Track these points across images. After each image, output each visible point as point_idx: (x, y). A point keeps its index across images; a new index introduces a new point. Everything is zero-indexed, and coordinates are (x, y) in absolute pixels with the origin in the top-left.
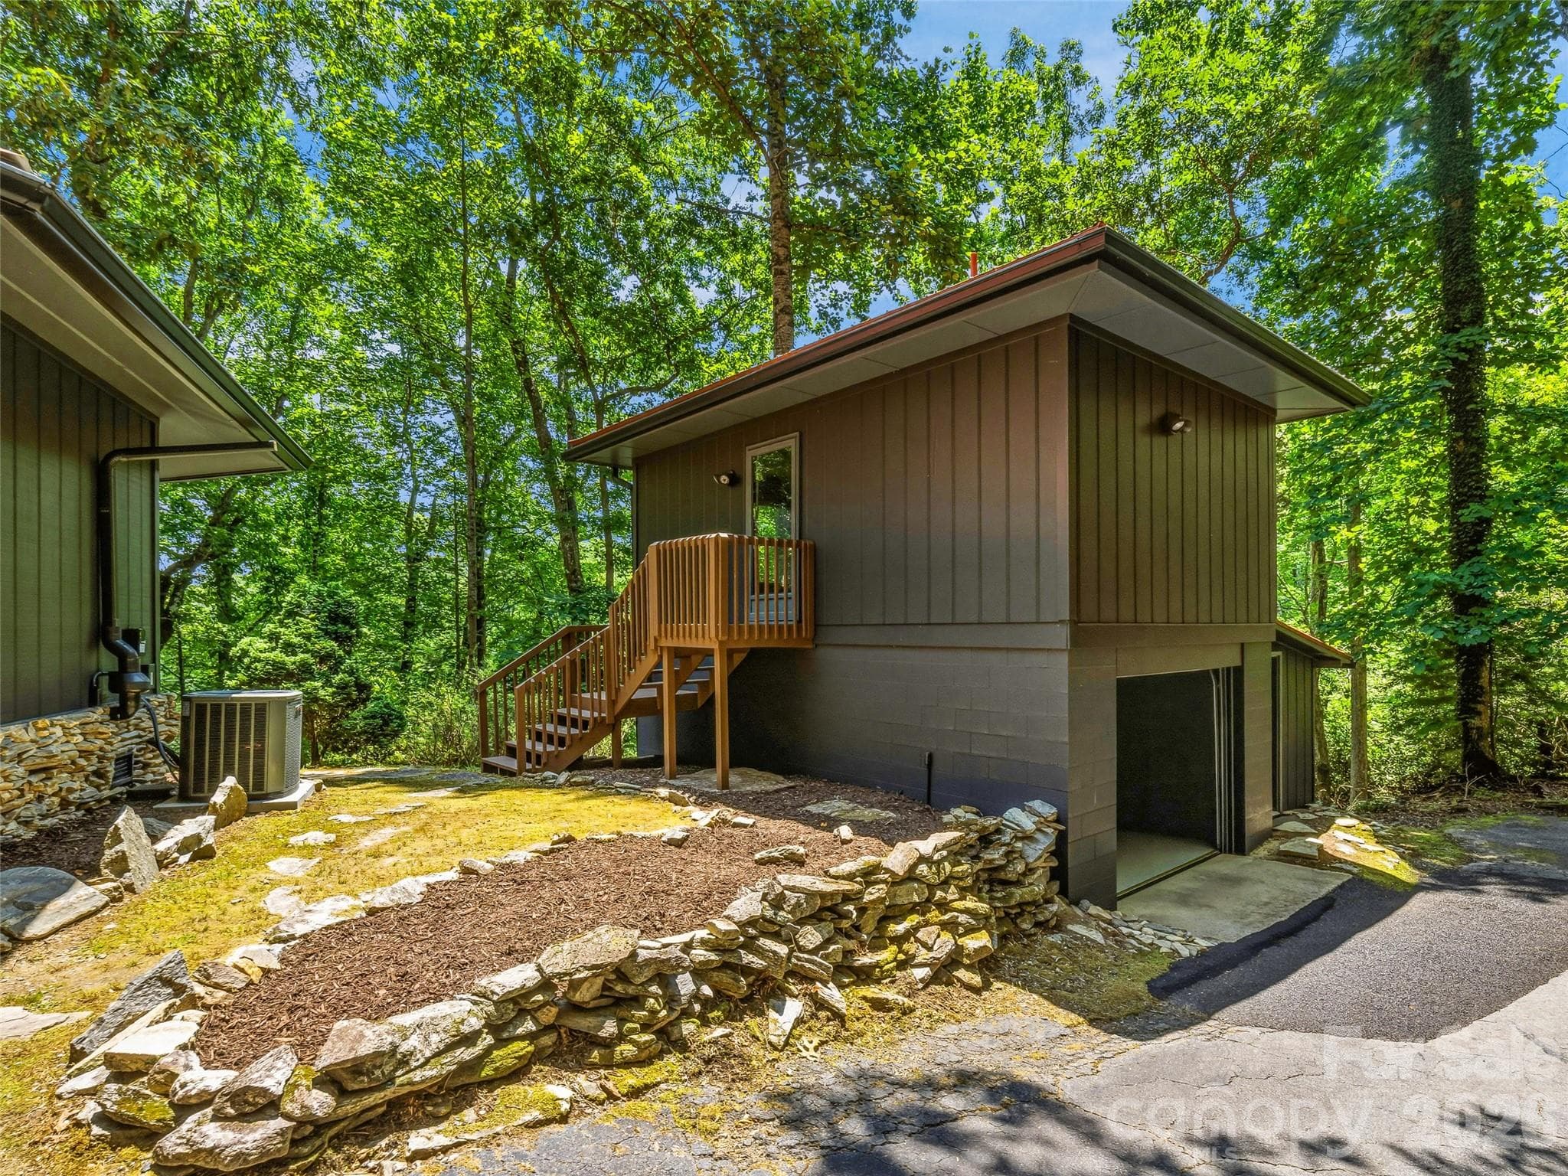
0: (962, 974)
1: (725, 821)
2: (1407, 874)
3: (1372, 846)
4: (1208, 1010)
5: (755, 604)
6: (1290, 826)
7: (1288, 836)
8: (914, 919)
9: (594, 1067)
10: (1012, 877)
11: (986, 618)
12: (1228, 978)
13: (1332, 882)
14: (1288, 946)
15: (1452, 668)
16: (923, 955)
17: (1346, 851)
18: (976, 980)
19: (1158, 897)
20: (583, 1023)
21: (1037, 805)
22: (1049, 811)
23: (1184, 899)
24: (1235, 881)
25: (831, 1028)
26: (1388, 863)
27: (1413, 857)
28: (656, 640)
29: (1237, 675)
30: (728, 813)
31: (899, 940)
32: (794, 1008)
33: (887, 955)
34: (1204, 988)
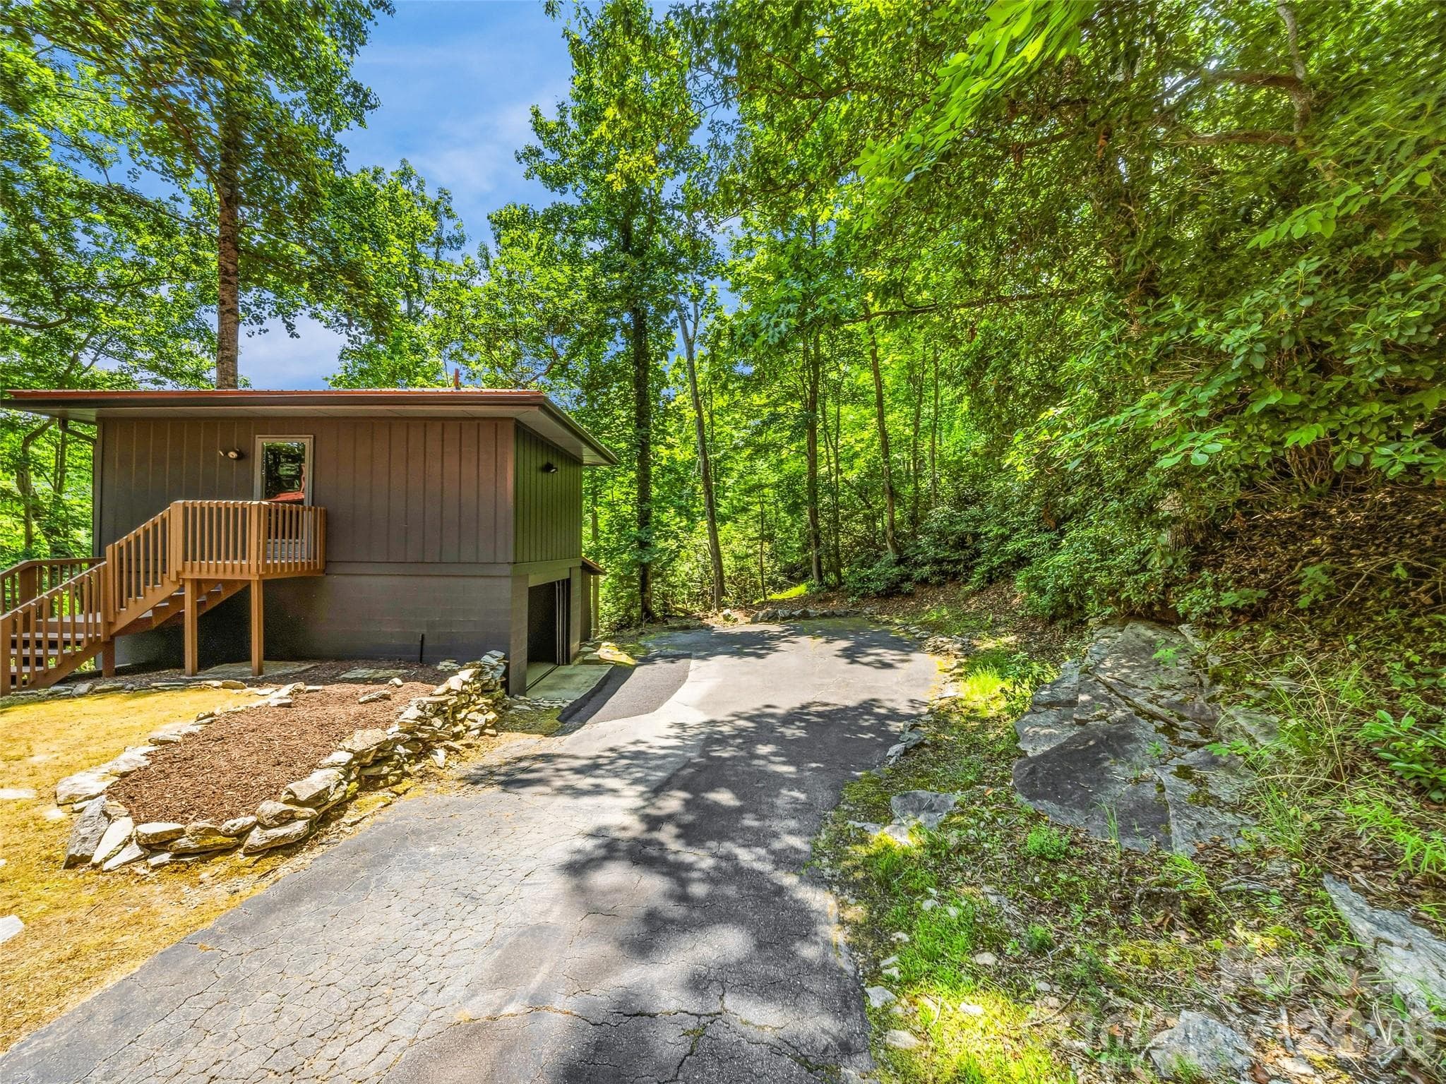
0: (487, 731)
1: (299, 691)
2: (631, 661)
3: (617, 652)
4: (583, 722)
5: (285, 546)
6: (585, 649)
7: (586, 653)
8: (464, 712)
9: (382, 788)
10: (491, 688)
11: (463, 559)
12: (583, 711)
13: (607, 669)
14: (599, 696)
15: (636, 572)
16: (473, 725)
17: (608, 657)
18: (493, 732)
19: (539, 689)
20: (373, 771)
21: (493, 652)
22: (501, 655)
23: (551, 688)
24: (570, 676)
25: (457, 757)
26: (624, 658)
27: (631, 655)
28: (178, 573)
29: (568, 583)
30: (300, 685)
31: (462, 721)
32: (441, 753)
33: (460, 727)
34: (577, 716)
